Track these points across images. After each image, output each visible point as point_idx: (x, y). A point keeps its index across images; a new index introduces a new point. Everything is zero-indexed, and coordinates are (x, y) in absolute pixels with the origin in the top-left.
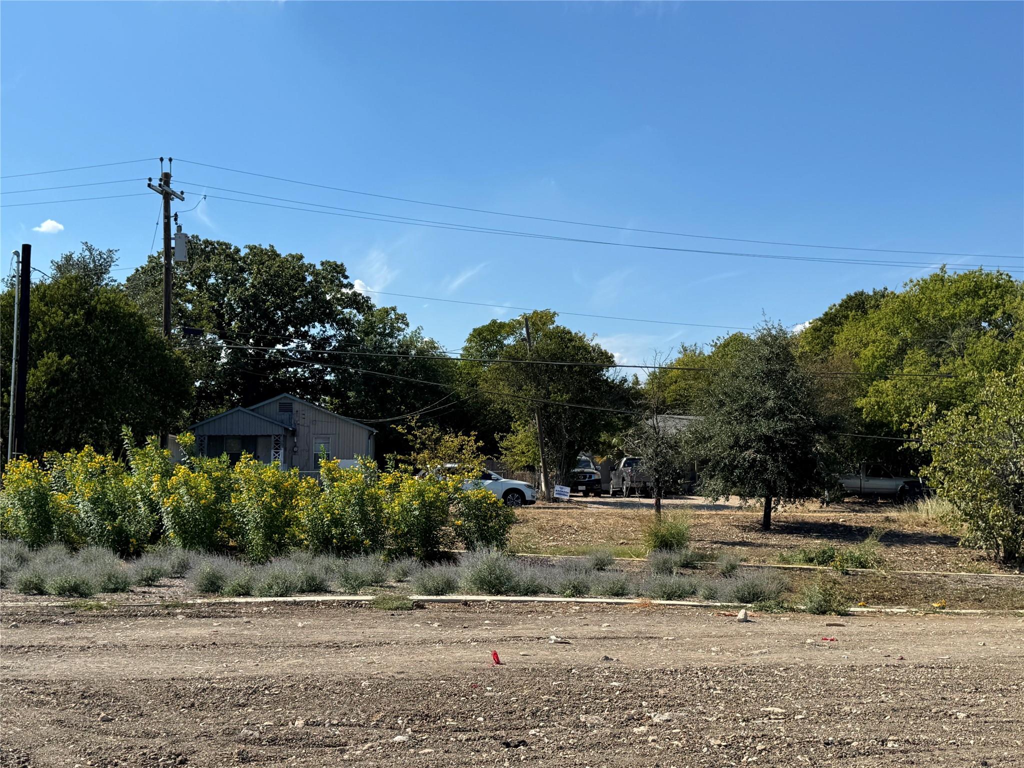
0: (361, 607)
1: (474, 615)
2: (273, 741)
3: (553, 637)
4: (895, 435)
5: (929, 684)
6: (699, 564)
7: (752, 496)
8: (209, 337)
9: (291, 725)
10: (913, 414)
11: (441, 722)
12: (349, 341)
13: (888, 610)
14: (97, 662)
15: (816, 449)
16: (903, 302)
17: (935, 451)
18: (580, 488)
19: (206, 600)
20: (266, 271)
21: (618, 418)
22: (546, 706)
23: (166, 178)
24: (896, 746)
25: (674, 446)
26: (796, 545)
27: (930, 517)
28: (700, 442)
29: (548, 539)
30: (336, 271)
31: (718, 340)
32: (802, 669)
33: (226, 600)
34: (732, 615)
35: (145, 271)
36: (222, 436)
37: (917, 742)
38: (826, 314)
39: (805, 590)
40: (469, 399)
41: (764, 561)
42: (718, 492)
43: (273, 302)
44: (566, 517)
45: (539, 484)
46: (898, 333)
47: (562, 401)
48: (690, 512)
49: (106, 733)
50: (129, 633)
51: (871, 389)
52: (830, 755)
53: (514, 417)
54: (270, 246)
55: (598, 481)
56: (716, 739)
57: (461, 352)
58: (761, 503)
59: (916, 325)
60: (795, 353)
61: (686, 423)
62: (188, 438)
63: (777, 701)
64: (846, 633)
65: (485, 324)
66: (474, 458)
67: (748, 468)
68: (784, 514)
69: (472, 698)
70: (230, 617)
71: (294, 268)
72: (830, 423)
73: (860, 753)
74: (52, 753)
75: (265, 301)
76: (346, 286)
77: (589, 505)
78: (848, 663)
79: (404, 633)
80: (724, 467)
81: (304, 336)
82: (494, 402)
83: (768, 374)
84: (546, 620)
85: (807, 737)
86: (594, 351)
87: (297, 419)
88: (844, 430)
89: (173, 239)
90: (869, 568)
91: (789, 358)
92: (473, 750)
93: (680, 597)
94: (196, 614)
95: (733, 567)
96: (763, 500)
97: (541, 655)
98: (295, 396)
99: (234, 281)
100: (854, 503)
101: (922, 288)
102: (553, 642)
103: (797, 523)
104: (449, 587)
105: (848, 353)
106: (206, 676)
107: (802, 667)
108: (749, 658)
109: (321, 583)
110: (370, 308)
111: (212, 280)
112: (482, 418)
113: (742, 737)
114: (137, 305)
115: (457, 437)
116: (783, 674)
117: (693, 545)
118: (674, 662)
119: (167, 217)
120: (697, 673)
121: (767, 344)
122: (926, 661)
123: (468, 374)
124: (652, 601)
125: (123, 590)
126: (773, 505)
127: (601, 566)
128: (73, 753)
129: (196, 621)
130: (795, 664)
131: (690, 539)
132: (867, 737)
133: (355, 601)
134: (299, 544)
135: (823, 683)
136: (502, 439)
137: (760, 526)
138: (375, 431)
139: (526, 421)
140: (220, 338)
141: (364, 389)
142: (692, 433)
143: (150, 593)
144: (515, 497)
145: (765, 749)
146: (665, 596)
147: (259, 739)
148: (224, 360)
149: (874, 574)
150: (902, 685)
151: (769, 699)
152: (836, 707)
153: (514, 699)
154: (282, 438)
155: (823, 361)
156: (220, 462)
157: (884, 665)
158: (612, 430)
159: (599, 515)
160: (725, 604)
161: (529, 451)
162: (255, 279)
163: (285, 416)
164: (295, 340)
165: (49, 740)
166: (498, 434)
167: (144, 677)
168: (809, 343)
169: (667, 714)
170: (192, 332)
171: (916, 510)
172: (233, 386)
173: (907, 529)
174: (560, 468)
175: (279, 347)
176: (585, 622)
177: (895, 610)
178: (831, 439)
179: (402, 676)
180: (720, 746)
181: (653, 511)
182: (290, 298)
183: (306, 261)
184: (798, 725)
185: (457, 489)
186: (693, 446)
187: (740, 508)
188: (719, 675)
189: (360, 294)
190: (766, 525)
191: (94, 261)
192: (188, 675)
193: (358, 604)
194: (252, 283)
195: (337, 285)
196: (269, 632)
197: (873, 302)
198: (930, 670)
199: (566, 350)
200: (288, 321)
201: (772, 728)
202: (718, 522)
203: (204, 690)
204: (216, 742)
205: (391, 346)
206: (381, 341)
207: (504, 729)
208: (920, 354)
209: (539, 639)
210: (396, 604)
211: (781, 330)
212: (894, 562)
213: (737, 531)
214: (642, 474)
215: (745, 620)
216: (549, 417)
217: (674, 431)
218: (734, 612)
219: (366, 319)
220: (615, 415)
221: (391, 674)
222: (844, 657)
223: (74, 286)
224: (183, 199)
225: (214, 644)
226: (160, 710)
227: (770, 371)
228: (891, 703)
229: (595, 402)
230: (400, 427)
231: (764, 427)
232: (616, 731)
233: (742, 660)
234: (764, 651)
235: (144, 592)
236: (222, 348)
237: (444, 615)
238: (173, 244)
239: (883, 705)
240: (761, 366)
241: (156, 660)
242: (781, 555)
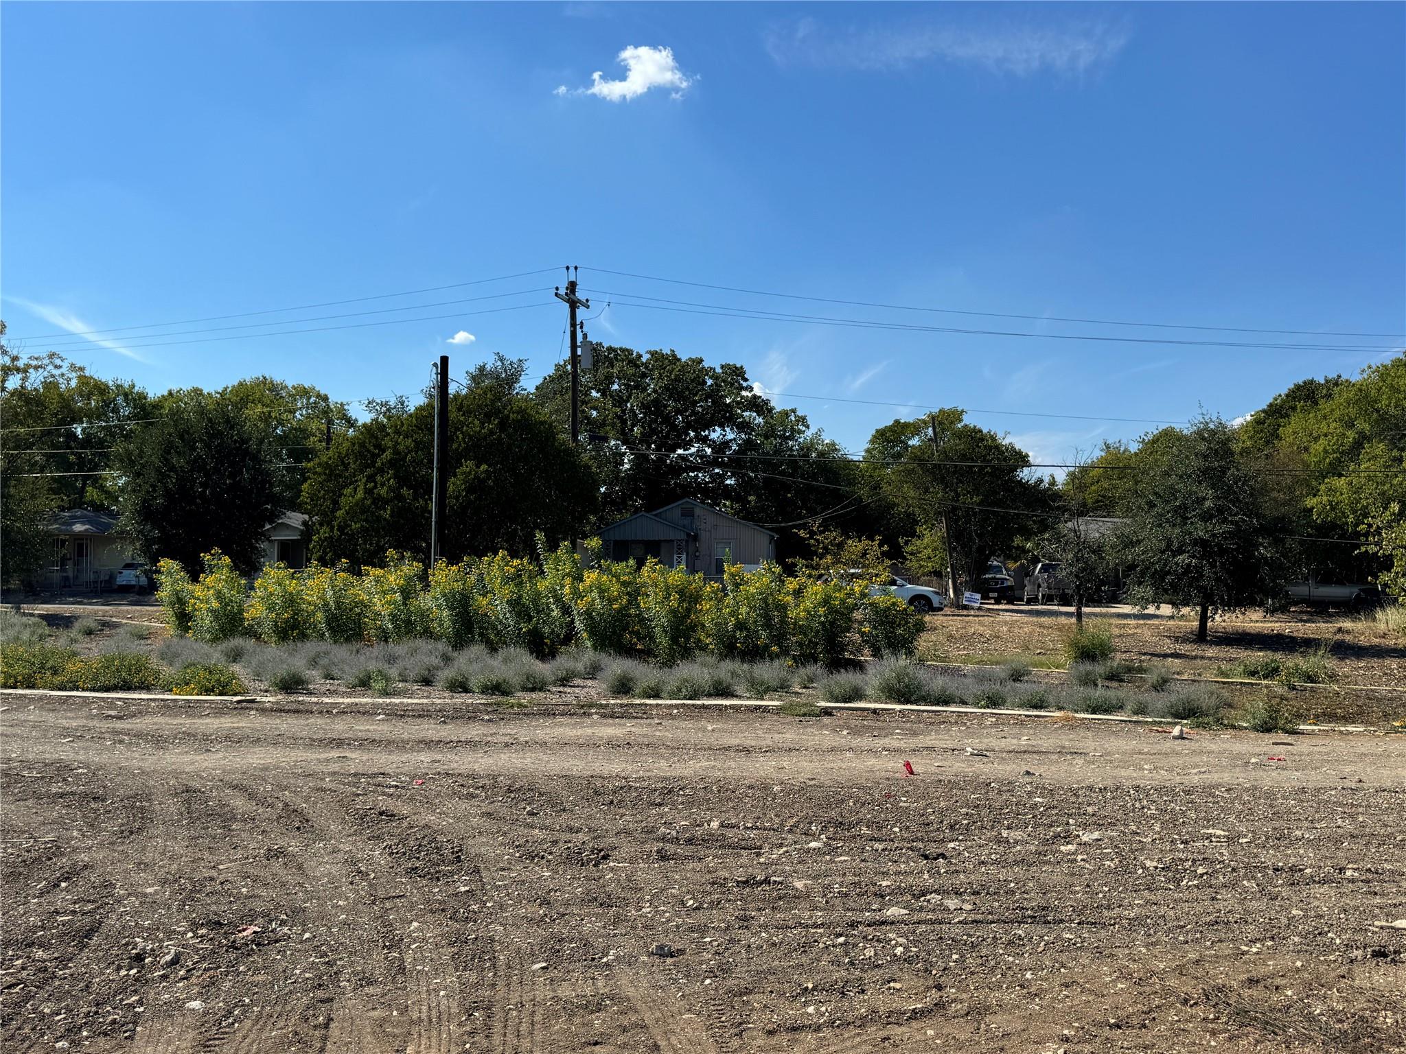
0: (769, 712)
1: (884, 724)
2: (690, 841)
3: (969, 749)
4: (1350, 538)
5: (1392, 809)
6: (1126, 677)
7: (1187, 605)
8: (613, 443)
9: (707, 827)
10: (1372, 515)
11: (856, 830)
12: (749, 445)
13: (1342, 729)
14: (521, 758)
15: (1260, 553)
16: (1360, 390)
17: (1397, 555)
18: (991, 595)
19: (618, 701)
20: (667, 376)
21: (1034, 521)
22: (965, 819)
23: (572, 286)
24: (1356, 874)
25: (1098, 550)
26: (1236, 658)
27: (1391, 627)
28: (1126, 546)
29: (958, 648)
30: (736, 374)
31: (1145, 435)
32: (1247, 790)
33: (638, 702)
34: (1165, 732)
35: (552, 379)
36: (627, 541)
37: (1380, 871)
38: (1271, 405)
39: (1248, 706)
40: (871, 502)
41: (1200, 675)
42: (1147, 599)
43: (674, 407)
44: (977, 625)
45: (947, 590)
46: (1354, 425)
47: (972, 504)
48: (1115, 621)
49: (532, 827)
50: (548, 730)
51: (1323, 487)
52: (1280, 882)
53: (920, 521)
54: (671, 350)
55: (1010, 588)
56: (1152, 860)
57: (863, 454)
58: (1197, 611)
59: (1375, 415)
60: (1236, 447)
61: (1111, 527)
62: (594, 543)
63: (1219, 823)
64: (1295, 752)
65: (888, 425)
66: (879, 563)
67: (1182, 575)
68: (1222, 624)
69: (887, 808)
70: (642, 718)
71: (694, 372)
72: (1276, 525)
73: (1314, 881)
74: (483, 844)
75: (666, 406)
76: (745, 389)
77: (1001, 613)
78: (1298, 784)
79: (813, 740)
80: (1154, 573)
81: (705, 440)
82: (898, 505)
83: (1205, 472)
84: (961, 732)
85: (1254, 862)
86: (1007, 450)
87: (698, 524)
88: (1291, 533)
89: (580, 347)
90: (1319, 683)
91: (1229, 453)
92: (890, 860)
93: (1107, 711)
94: (610, 714)
95: (1165, 681)
96: (1198, 608)
97: (956, 767)
98: (696, 501)
99: (636, 387)
100: (1301, 612)
101: (1382, 374)
102: (969, 754)
103: (1237, 633)
104: (856, 694)
105: (1295, 448)
106: (623, 774)
107: (1246, 788)
108: (1186, 777)
109: (728, 687)
110: (770, 410)
111: (615, 387)
112: (885, 522)
113: (1180, 859)
114: (546, 412)
115: (860, 541)
116: (1225, 795)
117: (1119, 657)
118: (1103, 780)
119: (573, 325)
120: (1129, 792)
121: (1204, 439)
122: (1388, 784)
123: (871, 476)
124: (1076, 715)
125: (541, 690)
126: (1209, 614)
127: (1017, 676)
128: (502, 844)
129: (610, 721)
130: (1238, 785)
131: (1115, 650)
132: (1322, 864)
133: (762, 706)
134: (703, 648)
135: (1271, 806)
136: (906, 543)
137: (1195, 637)
138: (776, 536)
139: (933, 525)
140: (623, 445)
141: (765, 493)
142: (1118, 538)
143: (566, 693)
144: (923, 603)
145: (1206, 873)
146: (1090, 710)
147: (677, 838)
148: (627, 466)
149: (1325, 689)
150: (1361, 810)
151: (1209, 821)
152: (1286, 831)
153: (930, 810)
154: (684, 543)
155: (1267, 457)
156: (627, 566)
157: (1340, 788)
158: (1027, 534)
159: (1013, 624)
160: (1157, 719)
161: (935, 556)
162: (656, 385)
163: (687, 521)
164: (696, 445)
165: (480, 832)
166: (902, 538)
167: (564, 773)
168: (1251, 438)
169: (1097, 833)
170: (598, 439)
171: (1374, 620)
172: (636, 491)
173: (1363, 641)
174: (969, 574)
175: (680, 451)
176: (1003, 734)
177: (1351, 728)
178: (1278, 542)
179: (813, 782)
180: (1156, 868)
181: (1074, 620)
182: (691, 403)
183: (706, 364)
184: (1243, 849)
185: (863, 595)
186: (1119, 551)
187: (1172, 617)
188: (1153, 794)
189: (760, 397)
190: (1201, 636)
191: (506, 371)
192: (606, 773)
193: (766, 709)
194: (654, 389)
195: (737, 388)
196: (681, 734)
197: (1324, 392)
198: (1393, 794)
199: (977, 450)
200: (689, 426)
201: (1214, 851)
202: (1147, 633)
203: (622, 788)
204: (635, 839)
205: (791, 450)
206: (781, 444)
207: (922, 840)
208: (1380, 448)
209: (953, 750)
210: (803, 710)
211: (1220, 423)
212: (1348, 677)
213: (1169, 641)
214: (1061, 581)
215: (1181, 737)
216: (956, 521)
217: (1097, 535)
218: (1168, 729)
219: (766, 423)
220: (1030, 517)
221: (802, 780)
222: (1294, 778)
223: (488, 396)
224: (588, 307)
225: (628, 743)
226: (581, 806)
227: (1208, 468)
228: (1348, 829)
229: (1009, 505)
230: (802, 531)
231: (1200, 530)
232: (1041, 848)
233: (1178, 779)
234: (1203, 770)
235: (559, 692)
236: (625, 453)
237: (853, 723)
238: (579, 352)
239: (1339, 830)
240: (1196, 463)
241: (575, 757)
242: (1219, 668)
